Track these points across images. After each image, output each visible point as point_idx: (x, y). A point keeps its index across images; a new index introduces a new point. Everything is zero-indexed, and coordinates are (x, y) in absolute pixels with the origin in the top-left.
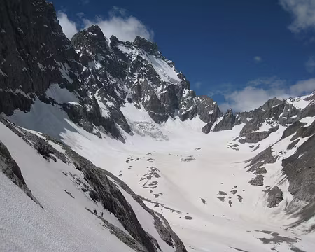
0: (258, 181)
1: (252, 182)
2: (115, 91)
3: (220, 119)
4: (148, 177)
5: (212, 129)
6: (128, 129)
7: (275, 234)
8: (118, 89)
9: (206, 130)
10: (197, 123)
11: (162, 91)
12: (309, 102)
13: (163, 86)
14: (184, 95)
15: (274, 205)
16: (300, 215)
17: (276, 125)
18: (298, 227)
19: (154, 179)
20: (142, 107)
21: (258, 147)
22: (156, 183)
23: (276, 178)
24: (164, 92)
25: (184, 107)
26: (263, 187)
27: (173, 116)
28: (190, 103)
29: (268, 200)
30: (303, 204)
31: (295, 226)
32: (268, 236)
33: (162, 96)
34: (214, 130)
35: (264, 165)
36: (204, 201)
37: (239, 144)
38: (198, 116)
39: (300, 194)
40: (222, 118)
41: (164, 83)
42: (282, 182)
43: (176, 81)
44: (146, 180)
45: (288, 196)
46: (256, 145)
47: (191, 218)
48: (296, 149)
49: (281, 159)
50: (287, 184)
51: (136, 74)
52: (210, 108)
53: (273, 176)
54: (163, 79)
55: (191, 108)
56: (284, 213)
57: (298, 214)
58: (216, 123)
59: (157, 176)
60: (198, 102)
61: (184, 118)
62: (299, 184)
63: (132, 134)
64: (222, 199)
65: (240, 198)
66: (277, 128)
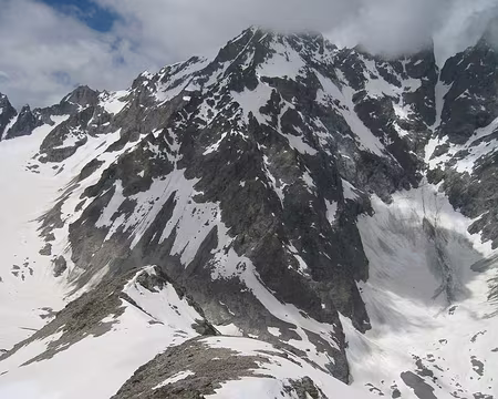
0: (46, 251)
1: (42, 252)
16: (77, 284)
17: (84, 137)
21: (62, 169)
26: (51, 257)
30: (81, 271)
37: (39, 163)
45: (71, 265)
46: (60, 165)
50: (71, 252)
57: (76, 282)
58: (9, 126)
62: (79, 253)
64: (16, 274)
65: (31, 271)
66: (85, 141)
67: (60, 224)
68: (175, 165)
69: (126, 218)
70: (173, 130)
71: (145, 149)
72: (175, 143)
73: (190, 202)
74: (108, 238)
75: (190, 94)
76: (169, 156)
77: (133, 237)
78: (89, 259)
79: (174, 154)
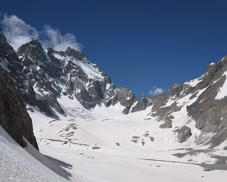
2: (52, 86)
3: (135, 103)
5: (130, 111)
6: (62, 112)
8: (54, 85)
9: (126, 112)
10: (119, 107)
11: (89, 85)
12: (201, 80)
13: (90, 82)
14: (107, 88)
15: (185, 140)
19: (71, 130)
20: (74, 98)
23: (183, 120)
24: (91, 86)
25: (107, 97)
27: (99, 104)
28: (112, 93)
29: (178, 137)
33: (89, 89)
34: (132, 112)
35: (171, 114)
36: (118, 144)
38: (119, 103)
39: (206, 128)
40: (137, 102)
41: (91, 80)
42: (189, 122)
43: (100, 78)
48: (197, 98)
49: (185, 106)
51: (69, 74)
52: (127, 96)
53: (180, 119)
54: (90, 77)
55: (113, 97)
59: (75, 128)
60: (118, 92)
61: (108, 105)
63: (66, 116)
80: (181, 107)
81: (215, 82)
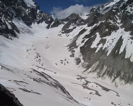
0: (72, 56)
1: (71, 56)
2: (9, 13)
3: (53, 23)
4: (37, 57)
5: (50, 27)
6: (18, 32)
7: (80, 76)
9: (48, 27)
10: (44, 24)
11: (28, 11)
12: (88, 17)
13: (29, 9)
14: (38, 13)
15: (78, 64)
16: (86, 68)
17: (75, 26)
18: (86, 72)
19: (39, 58)
20: (21, 19)
21: (69, 35)
22: (40, 59)
23: (78, 54)
24: (29, 12)
25: (38, 18)
26: (74, 58)
27: (34, 22)
28: (40, 16)
29: (76, 62)
30: (87, 63)
31: (85, 71)
32: (79, 77)
33: (28, 13)
34: (51, 28)
35: (74, 49)
36: (56, 64)
37: (61, 34)
38: (44, 22)
39: (86, 60)
40: (54, 22)
41: (29, 8)
42: (80, 56)
43: (34, 7)
44: (36, 58)
45: (82, 61)
47: (56, 73)
48: (84, 43)
49: (79, 47)
50: (82, 57)
51: (16, 4)
52: (49, 18)
53: (77, 53)
54: (29, 6)
55: (41, 18)
56: (81, 67)
57: (85, 67)
58: (52, 24)
59: (40, 57)
60: (44, 15)
61: (38, 23)
62: (86, 57)
63: (20, 34)
64: (62, 63)
65: (68, 62)
66: (76, 27)
67: (77, 47)
68: (120, 27)
69: (103, 45)
70: (117, 16)
71: (108, 21)
72: (118, 20)
73: (129, 39)
74: (97, 51)
75: (115, 9)
76: (117, 24)
77: (108, 51)
78: (90, 59)
79: (119, 23)
80: (78, 46)
81: (92, 37)
